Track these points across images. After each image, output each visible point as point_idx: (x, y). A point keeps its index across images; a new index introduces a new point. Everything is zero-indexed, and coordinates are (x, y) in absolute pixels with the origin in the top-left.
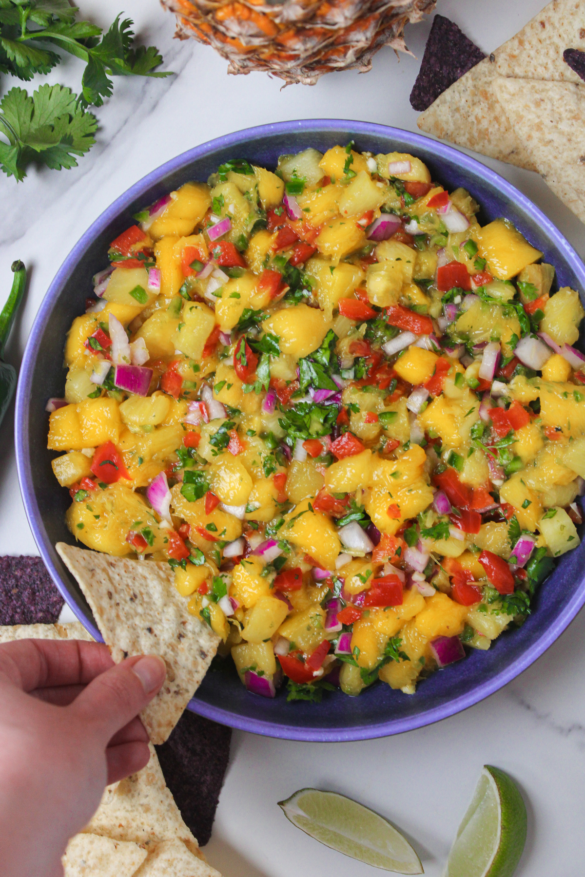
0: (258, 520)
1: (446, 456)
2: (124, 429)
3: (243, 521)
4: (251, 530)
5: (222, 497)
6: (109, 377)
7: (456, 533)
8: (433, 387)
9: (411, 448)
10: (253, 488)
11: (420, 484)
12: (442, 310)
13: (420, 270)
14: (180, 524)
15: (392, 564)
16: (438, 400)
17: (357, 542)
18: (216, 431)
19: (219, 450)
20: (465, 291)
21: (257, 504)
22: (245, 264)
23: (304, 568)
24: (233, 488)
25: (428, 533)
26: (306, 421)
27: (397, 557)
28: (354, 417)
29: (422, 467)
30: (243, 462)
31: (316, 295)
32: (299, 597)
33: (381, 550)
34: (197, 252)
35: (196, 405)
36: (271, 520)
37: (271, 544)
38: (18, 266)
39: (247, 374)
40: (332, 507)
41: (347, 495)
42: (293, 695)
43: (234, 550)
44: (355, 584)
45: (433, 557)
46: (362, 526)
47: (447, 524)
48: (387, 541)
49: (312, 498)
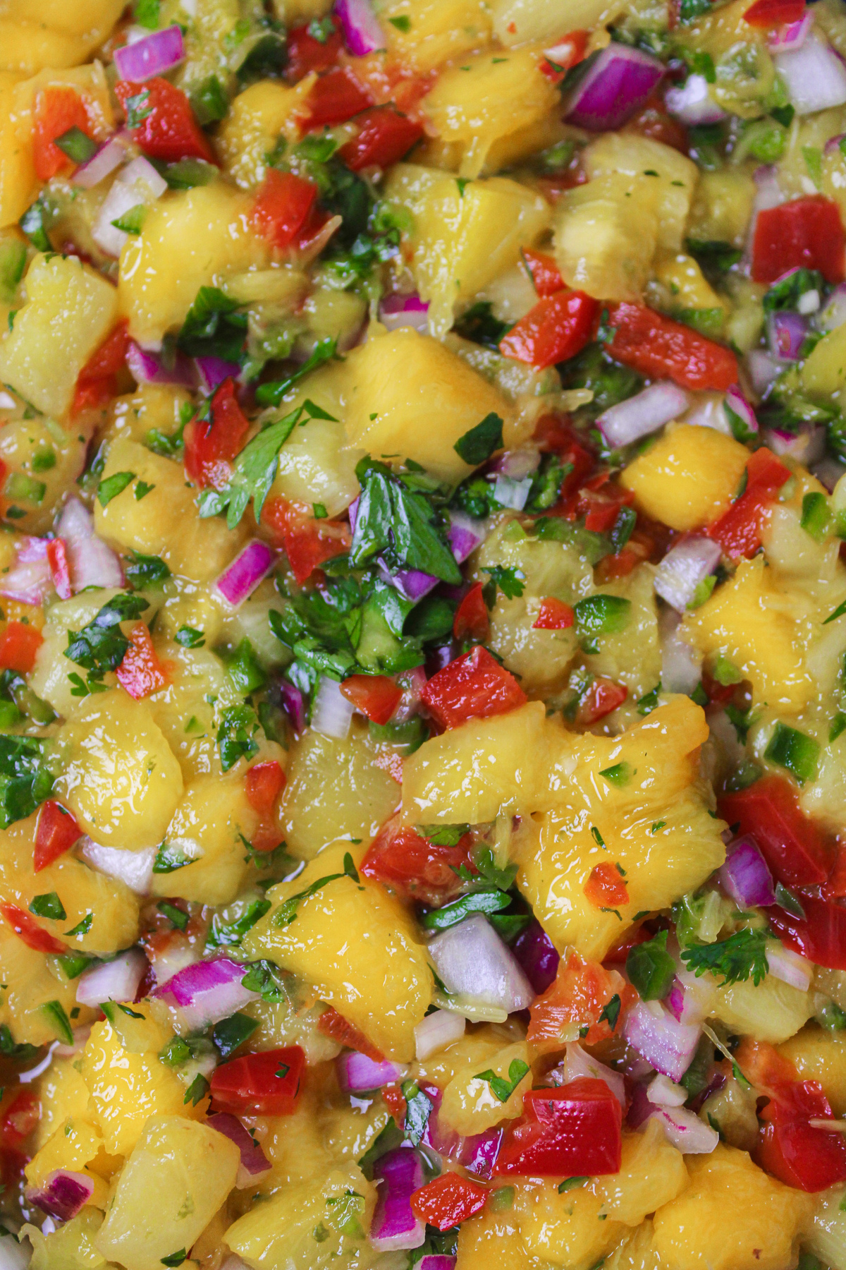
0: (190, 897)
1: (762, 740)
3: (147, 901)
4: (166, 932)
5: (85, 817)
7: (787, 963)
8: (735, 532)
9: (662, 703)
10: (181, 800)
11: (688, 808)
12: (763, 331)
13: (707, 214)
15: (587, 1049)
16: (748, 573)
17: (484, 977)
18: (88, 619)
19: (92, 676)
20: (831, 278)
21: (190, 847)
22: (218, 159)
23: (316, 1049)
24: (124, 793)
25: (704, 957)
26: (349, 624)
27: (606, 1027)
28: (504, 610)
29: (695, 757)
30: (161, 716)
31: (409, 258)
32: (291, 1134)
33: (557, 1004)
34: (79, 110)
35: (39, 547)
36: (226, 905)
40: (418, 869)
41: (465, 833)
43: (109, 987)
45: (712, 1036)
46: (500, 932)
47: (760, 937)
48: (577, 979)
49: (357, 842)
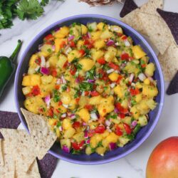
0: (71, 109)
1: (118, 99)
2: (41, 83)
3: (67, 109)
4: (69, 112)
5: (63, 102)
6: (39, 70)
7: (119, 118)
8: (117, 82)
9: (110, 96)
10: (71, 101)
11: (111, 105)
12: (121, 65)
13: (118, 54)
14: (52, 108)
15: (102, 123)
16: (118, 86)
17: (94, 117)
18: (63, 86)
19: (64, 91)
20: (128, 61)
21: (71, 105)
22: (76, 47)
25: (112, 117)
26: (86, 86)
27: (104, 122)
28: (97, 87)
29: (112, 101)
30: (69, 94)
31: (92, 57)
32: (78, 129)
33: (100, 120)
34: (65, 42)
35: (59, 79)
36: (74, 110)
37: (73, 115)
38: (19, 41)
39: (73, 73)
40: (89, 108)
41: (93, 105)
42: (74, 153)
43: (64, 116)
44: (93, 127)
45: (112, 123)
46: (96, 114)
47: (116, 115)
48: (102, 118)
49: (85, 105)
